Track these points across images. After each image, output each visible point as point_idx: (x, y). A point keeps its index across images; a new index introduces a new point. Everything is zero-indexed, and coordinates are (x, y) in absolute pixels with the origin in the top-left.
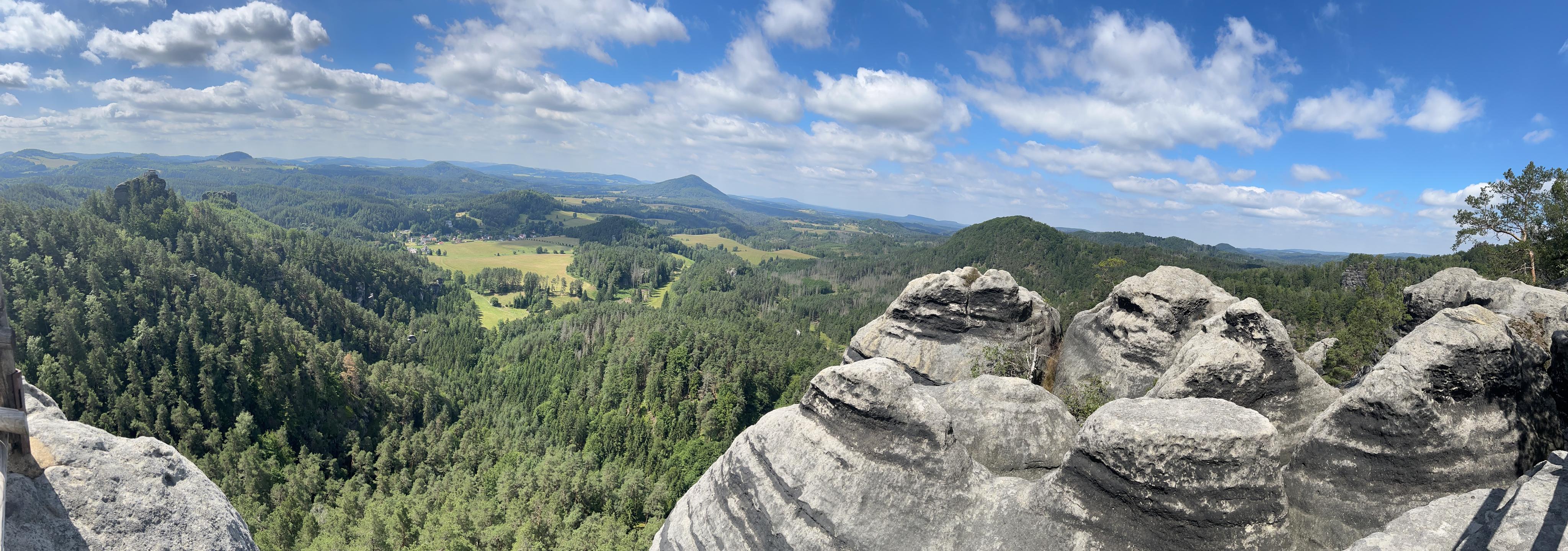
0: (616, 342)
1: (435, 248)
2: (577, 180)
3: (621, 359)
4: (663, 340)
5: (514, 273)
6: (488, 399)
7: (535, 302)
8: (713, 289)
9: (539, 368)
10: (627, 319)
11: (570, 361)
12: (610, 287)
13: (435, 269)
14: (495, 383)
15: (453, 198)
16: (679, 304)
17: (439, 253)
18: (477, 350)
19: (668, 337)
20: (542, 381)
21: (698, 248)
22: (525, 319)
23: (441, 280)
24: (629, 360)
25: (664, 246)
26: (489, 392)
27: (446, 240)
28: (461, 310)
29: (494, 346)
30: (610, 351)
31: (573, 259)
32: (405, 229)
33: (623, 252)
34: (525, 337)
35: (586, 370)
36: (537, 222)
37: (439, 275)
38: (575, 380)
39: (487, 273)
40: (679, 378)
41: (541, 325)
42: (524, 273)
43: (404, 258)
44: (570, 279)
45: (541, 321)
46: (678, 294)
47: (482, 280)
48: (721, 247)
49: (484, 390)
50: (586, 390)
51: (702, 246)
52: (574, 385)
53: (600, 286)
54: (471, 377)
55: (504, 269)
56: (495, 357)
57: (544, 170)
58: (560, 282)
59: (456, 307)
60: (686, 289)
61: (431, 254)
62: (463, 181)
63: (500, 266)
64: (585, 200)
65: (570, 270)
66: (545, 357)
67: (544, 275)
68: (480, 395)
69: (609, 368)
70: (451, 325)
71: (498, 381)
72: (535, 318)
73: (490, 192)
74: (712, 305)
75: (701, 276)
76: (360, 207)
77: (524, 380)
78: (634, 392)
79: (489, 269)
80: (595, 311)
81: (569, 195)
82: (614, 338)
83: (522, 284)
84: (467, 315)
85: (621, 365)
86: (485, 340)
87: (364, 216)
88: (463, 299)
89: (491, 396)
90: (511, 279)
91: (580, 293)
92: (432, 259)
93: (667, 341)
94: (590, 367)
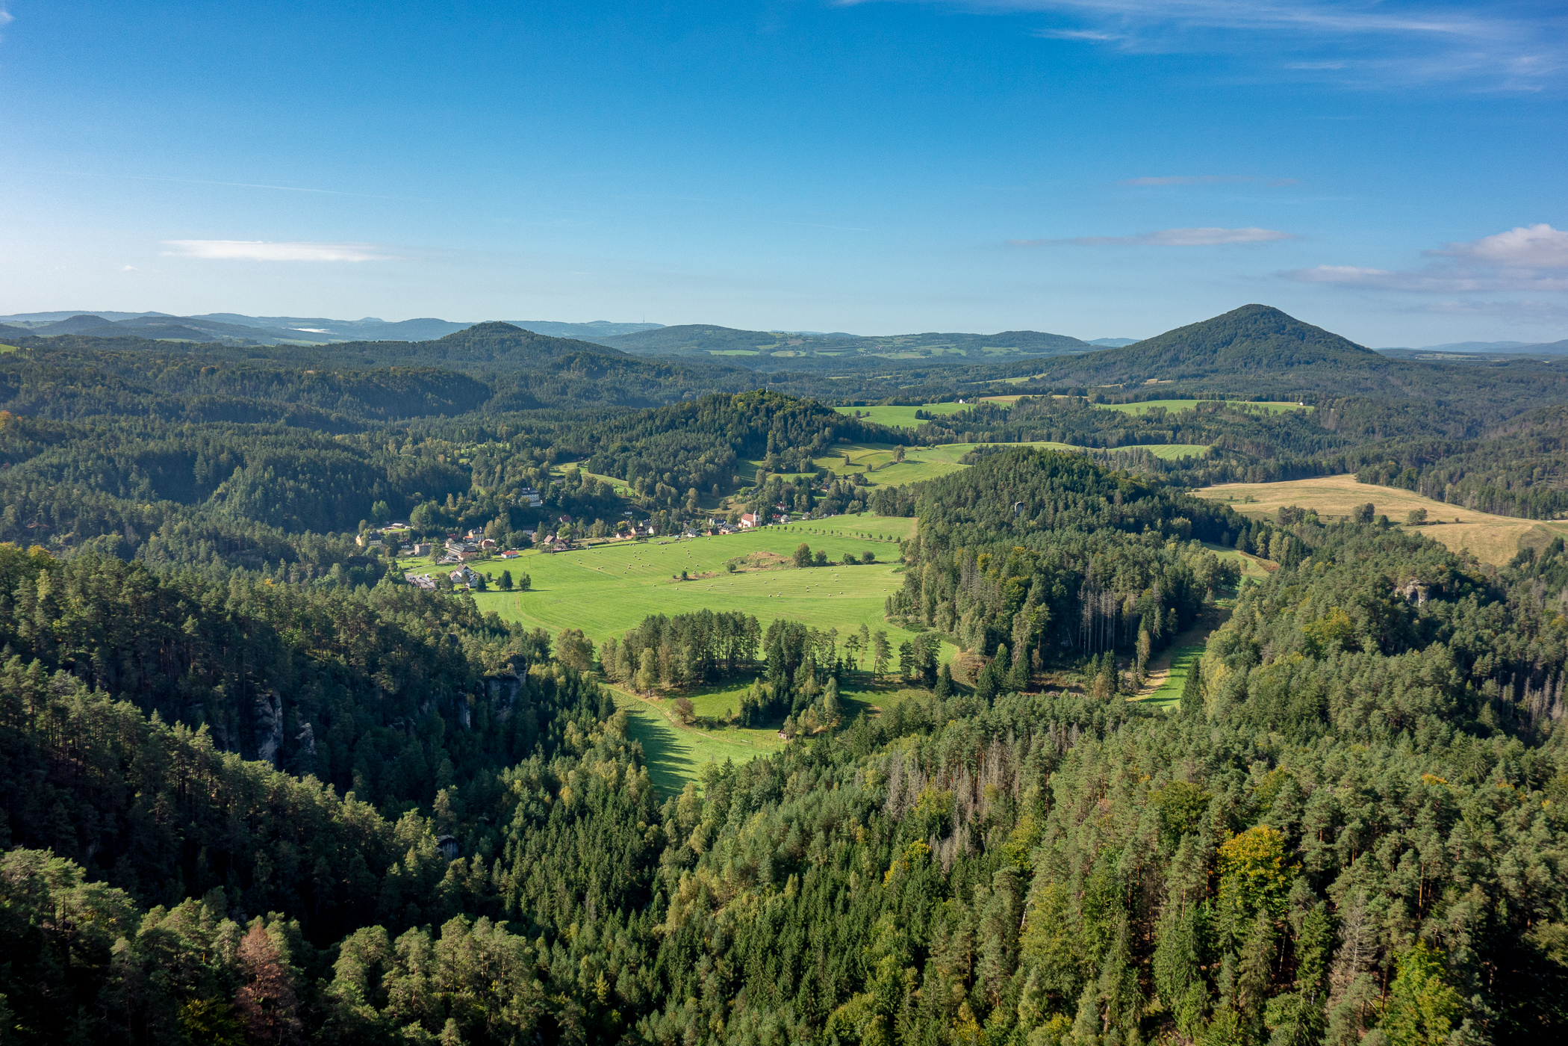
0: (1057, 812)
1: (494, 568)
2: (894, 356)
3: (1076, 866)
4: (1204, 805)
5: (738, 626)
6: (690, 1001)
7: (803, 706)
8: (1351, 646)
9: (832, 898)
10: (1082, 745)
11: (921, 876)
12: (1018, 655)
13: (497, 630)
14: (705, 950)
15: (536, 423)
16: (1242, 696)
17: (506, 582)
18: (649, 857)
19: (1218, 797)
20: (843, 934)
21: (1287, 520)
22: (780, 758)
23: (520, 662)
24: (1099, 866)
25: (1178, 521)
26: (691, 978)
27: (526, 544)
28: (589, 745)
29: (695, 840)
30: (1037, 841)
31: (902, 578)
32: (393, 519)
33: (1053, 549)
34: (784, 810)
35: (968, 898)
36: (789, 478)
37: (515, 646)
38: (941, 929)
39: (655, 629)
40: (1261, 924)
41: (826, 773)
42: (765, 628)
43: (400, 605)
44: (899, 636)
45: (825, 762)
46: (1232, 663)
47: (644, 657)
48: (1368, 513)
49: (676, 972)
50: (975, 958)
51: (1300, 514)
52: (937, 942)
53: (989, 650)
54: (636, 939)
55: (706, 617)
56: (702, 873)
57: (799, 336)
58: (872, 645)
59: (573, 735)
60: (1256, 649)
61: (482, 587)
62: (565, 375)
63: (695, 609)
64: (924, 408)
65: (900, 606)
66: (846, 863)
67: (824, 628)
68: (667, 988)
69: (1040, 894)
70: (565, 794)
71: (715, 943)
72: (807, 751)
73: (646, 402)
74: (1350, 695)
75: (1305, 606)
76: (238, 460)
77: (790, 939)
78: (1120, 964)
79: (662, 620)
80: (984, 724)
81: (878, 400)
82: (1046, 800)
83: (761, 656)
84: (610, 756)
85: (1075, 883)
86: (668, 829)
87: (253, 487)
88: (594, 709)
89: (698, 993)
90: (729, 642)
91: (930, 676)
92: (486, 604)
93: (1214, 810)
94: (979, 892)
